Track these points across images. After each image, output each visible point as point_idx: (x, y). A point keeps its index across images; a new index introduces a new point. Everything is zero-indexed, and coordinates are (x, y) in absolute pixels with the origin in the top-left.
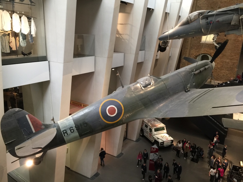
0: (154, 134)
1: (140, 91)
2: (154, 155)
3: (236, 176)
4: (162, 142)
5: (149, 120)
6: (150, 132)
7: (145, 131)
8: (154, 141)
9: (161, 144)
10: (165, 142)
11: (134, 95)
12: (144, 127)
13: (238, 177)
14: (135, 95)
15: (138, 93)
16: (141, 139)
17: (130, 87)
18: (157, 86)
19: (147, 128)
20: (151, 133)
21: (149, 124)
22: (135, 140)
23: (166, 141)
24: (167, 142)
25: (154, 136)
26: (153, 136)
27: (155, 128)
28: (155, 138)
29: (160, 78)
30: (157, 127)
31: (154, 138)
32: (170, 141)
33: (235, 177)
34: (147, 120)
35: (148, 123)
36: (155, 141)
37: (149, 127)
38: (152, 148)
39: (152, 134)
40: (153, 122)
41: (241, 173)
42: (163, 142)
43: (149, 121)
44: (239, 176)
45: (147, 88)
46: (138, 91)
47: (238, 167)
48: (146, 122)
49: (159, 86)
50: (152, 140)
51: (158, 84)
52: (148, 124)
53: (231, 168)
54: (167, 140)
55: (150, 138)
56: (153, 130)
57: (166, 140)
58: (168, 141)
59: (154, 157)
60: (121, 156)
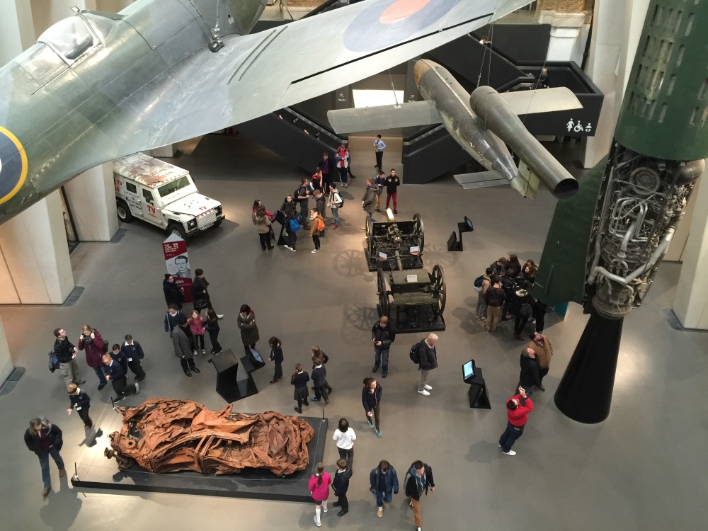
0: (161, 205)
1: (62, 74)
2: (178, 261)
3: (383, 247)
4: (190, 221)
5: (133, 166)
6: (148, 201)
7: (131, 203)
8: (166, 224)
9: (190, 227)
10: (201, 217)
11: (44, 92)
12: (124, 192)
13: (388, 246)
14: (46, 90)
15: (55, 82)
16: (126, 230)
17: (19, 66)
18: (115, 46)
19: (135, 192)
20: (151, 205)
21: (137, 179)
22: (108, 238)
23: (202, 214)
24: (204, 215)
25: (163, 211)
26: (160, 211)
27: (160, 185)
28: (168, 215)
29: (120, 18)
30: (165, 181)
31: (164, 215)
32: (212, 211)
33: (383, 249)
34: (126, 169)
35: (135, 177)
36: (171, 222)
37: (139, 190)
38: (167, 243)
39: (155, 207)
40: (148, 171)
41: (391, 235)
42: (195, 220)
43: (135, 170)
44: (390, 244)
45: (83, 59)
46: (52, 74)
47: (383, 224)
48: (126, 174)
49: (124, 44)
50: (162, 224)
51: (117, 37)
52: (133, 180)
53: (371, 232)
54: (205, 210)
55: (153, 219)
56: (156, 193)
57: (201, 212)
58: (208, 213)
59: (179, 266)
60: (79, 297)
